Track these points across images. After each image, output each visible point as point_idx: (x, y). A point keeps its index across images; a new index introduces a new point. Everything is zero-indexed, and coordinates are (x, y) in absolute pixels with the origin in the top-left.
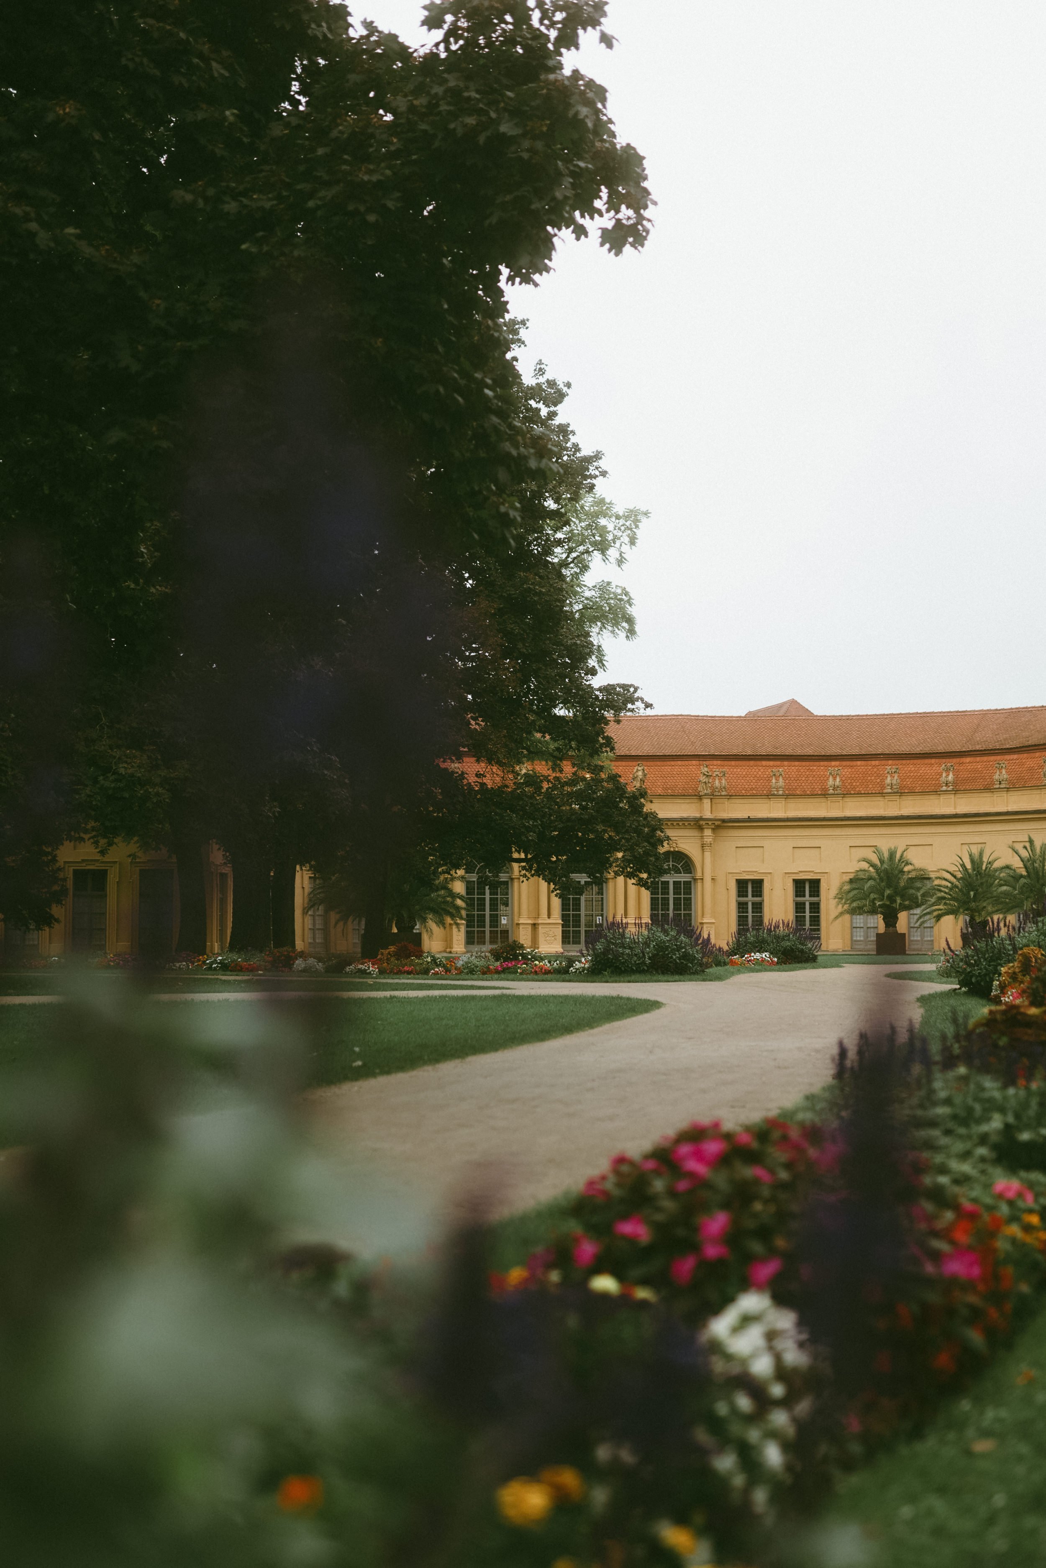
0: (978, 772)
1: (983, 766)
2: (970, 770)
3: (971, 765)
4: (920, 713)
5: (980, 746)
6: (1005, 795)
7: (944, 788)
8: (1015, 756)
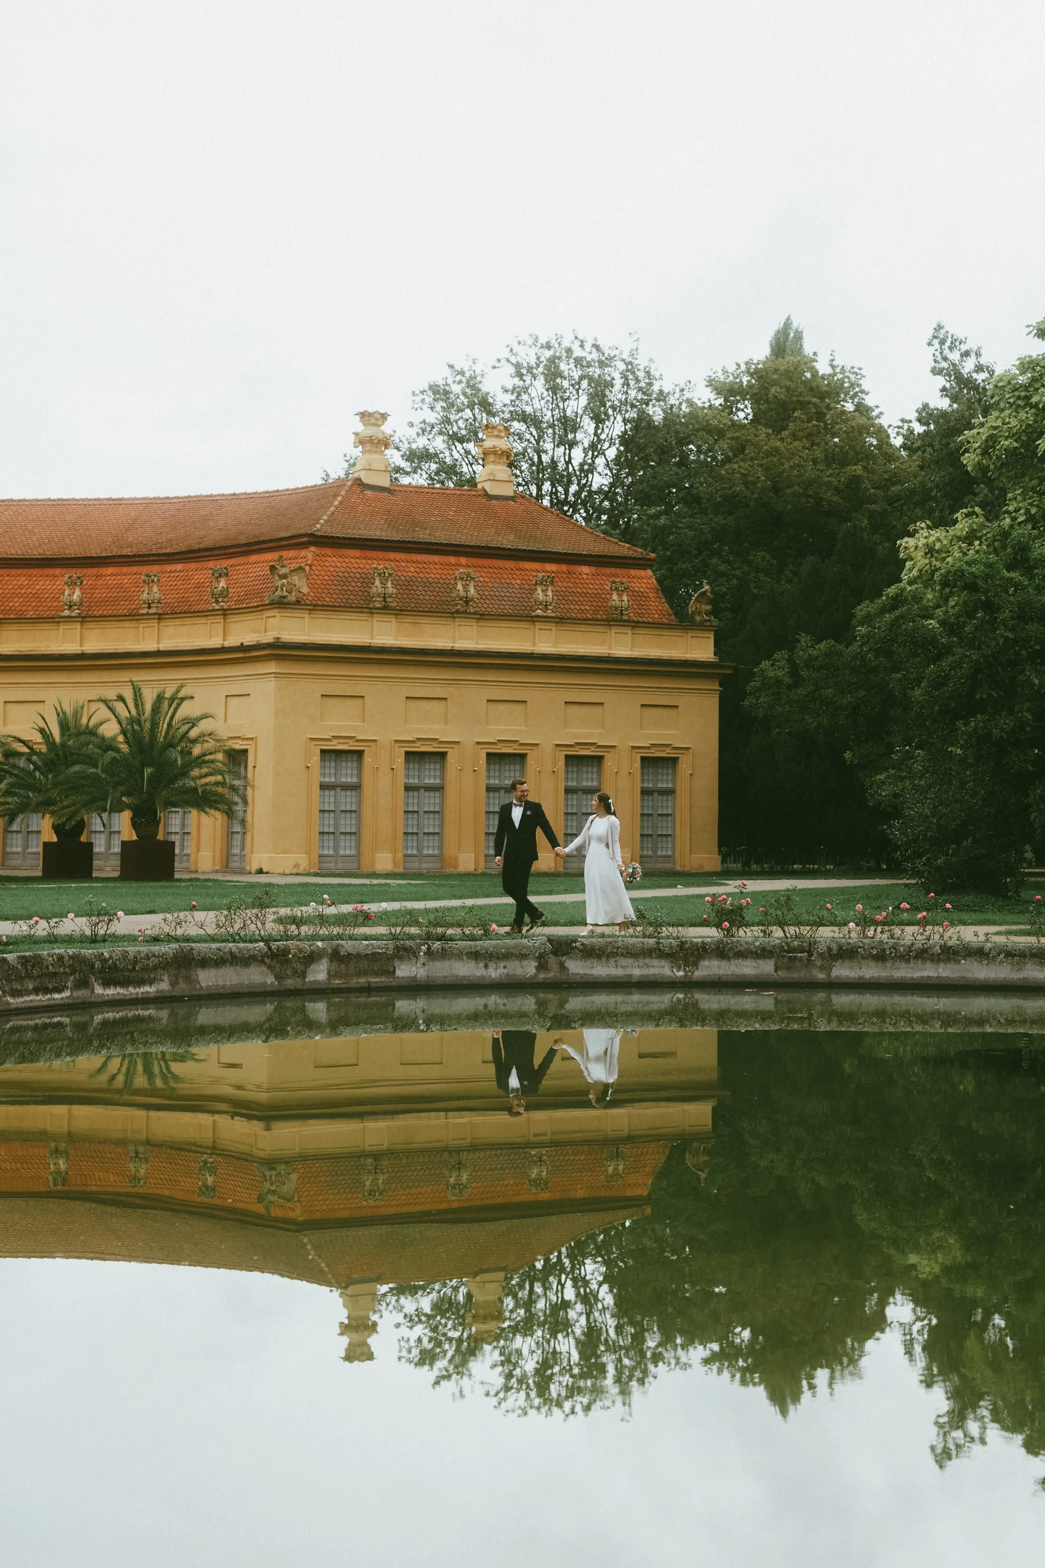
0: (123, 590)
1: (131, 581)
2: (111, 586)
3: (113, 578)
4: (54, 500)
5: (129, 550)
6: (156, 625)
7: (66, 613)
8: (179, 567)
